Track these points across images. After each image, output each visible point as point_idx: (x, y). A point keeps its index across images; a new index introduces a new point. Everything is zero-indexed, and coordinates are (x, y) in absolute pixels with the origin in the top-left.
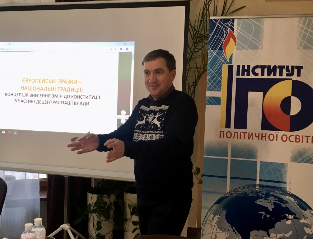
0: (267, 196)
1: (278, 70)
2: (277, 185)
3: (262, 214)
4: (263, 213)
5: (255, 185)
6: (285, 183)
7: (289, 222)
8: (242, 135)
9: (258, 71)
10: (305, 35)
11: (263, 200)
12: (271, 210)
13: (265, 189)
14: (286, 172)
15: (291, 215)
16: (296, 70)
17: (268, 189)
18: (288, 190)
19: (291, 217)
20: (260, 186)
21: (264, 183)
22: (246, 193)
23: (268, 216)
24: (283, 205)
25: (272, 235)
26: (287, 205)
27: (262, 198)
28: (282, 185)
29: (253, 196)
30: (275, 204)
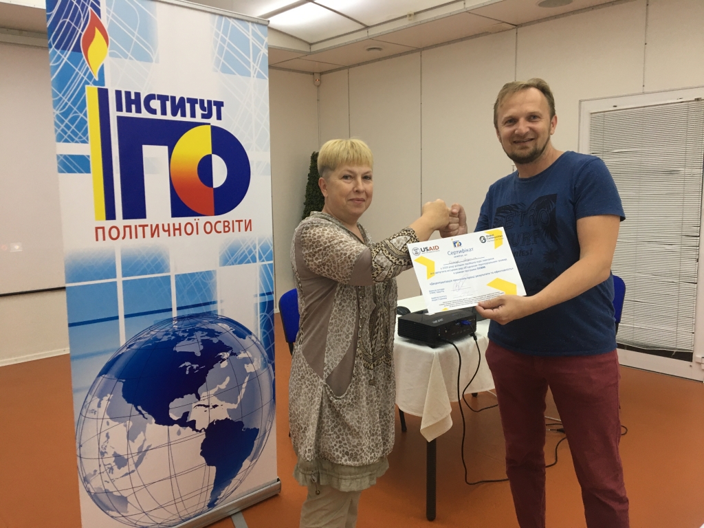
0: (191, 332)
1: (188, 106)
2: (203, 309)
3: (186, 367)
4: (187, 364)
5: (171, 320)
6: (214, 303)
7: (224, 364)
8: (140, 230)
9: (155, 104)
10: (221, 48)
11: (185, 342)
12: (199, 354)
13: (186, 322)
14: (214, 285)
15: (227, 351)
16: (214, 108)
17: (192, 321)
18: (219, 313)
19: (226, 355)
20: (179, 318)
21: (186, 312)
22: (156, 339)
23: (195, 366)
24: (215, 340)
25: (203, 395)
26: (220, 338)
27: (182, 338)
28: (211, 308)
29: (169, 340)
30: (203, 342)
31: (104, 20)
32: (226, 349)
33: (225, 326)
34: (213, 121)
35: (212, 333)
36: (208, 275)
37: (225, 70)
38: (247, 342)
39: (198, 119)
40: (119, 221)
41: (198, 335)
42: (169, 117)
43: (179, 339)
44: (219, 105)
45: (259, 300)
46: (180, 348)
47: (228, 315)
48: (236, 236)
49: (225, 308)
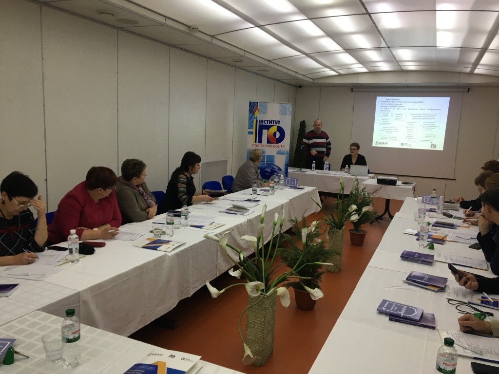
31: (258, 108)
32: (276, 172)
33: (276, 167)
34: (278, 125)
35: (273, 168)
36: (273, 156)
37: (281, 114)
38: (281, 172)
39: (274, 124)
40: (257, 144)
41: (270, 168)
42: (268, 124)
43: (266, 168)
44: (279, 121)
45: (284, 163)
46: (266, 170)
47: (277, 165)
48: (281, 149)
49: (276, 163)
